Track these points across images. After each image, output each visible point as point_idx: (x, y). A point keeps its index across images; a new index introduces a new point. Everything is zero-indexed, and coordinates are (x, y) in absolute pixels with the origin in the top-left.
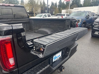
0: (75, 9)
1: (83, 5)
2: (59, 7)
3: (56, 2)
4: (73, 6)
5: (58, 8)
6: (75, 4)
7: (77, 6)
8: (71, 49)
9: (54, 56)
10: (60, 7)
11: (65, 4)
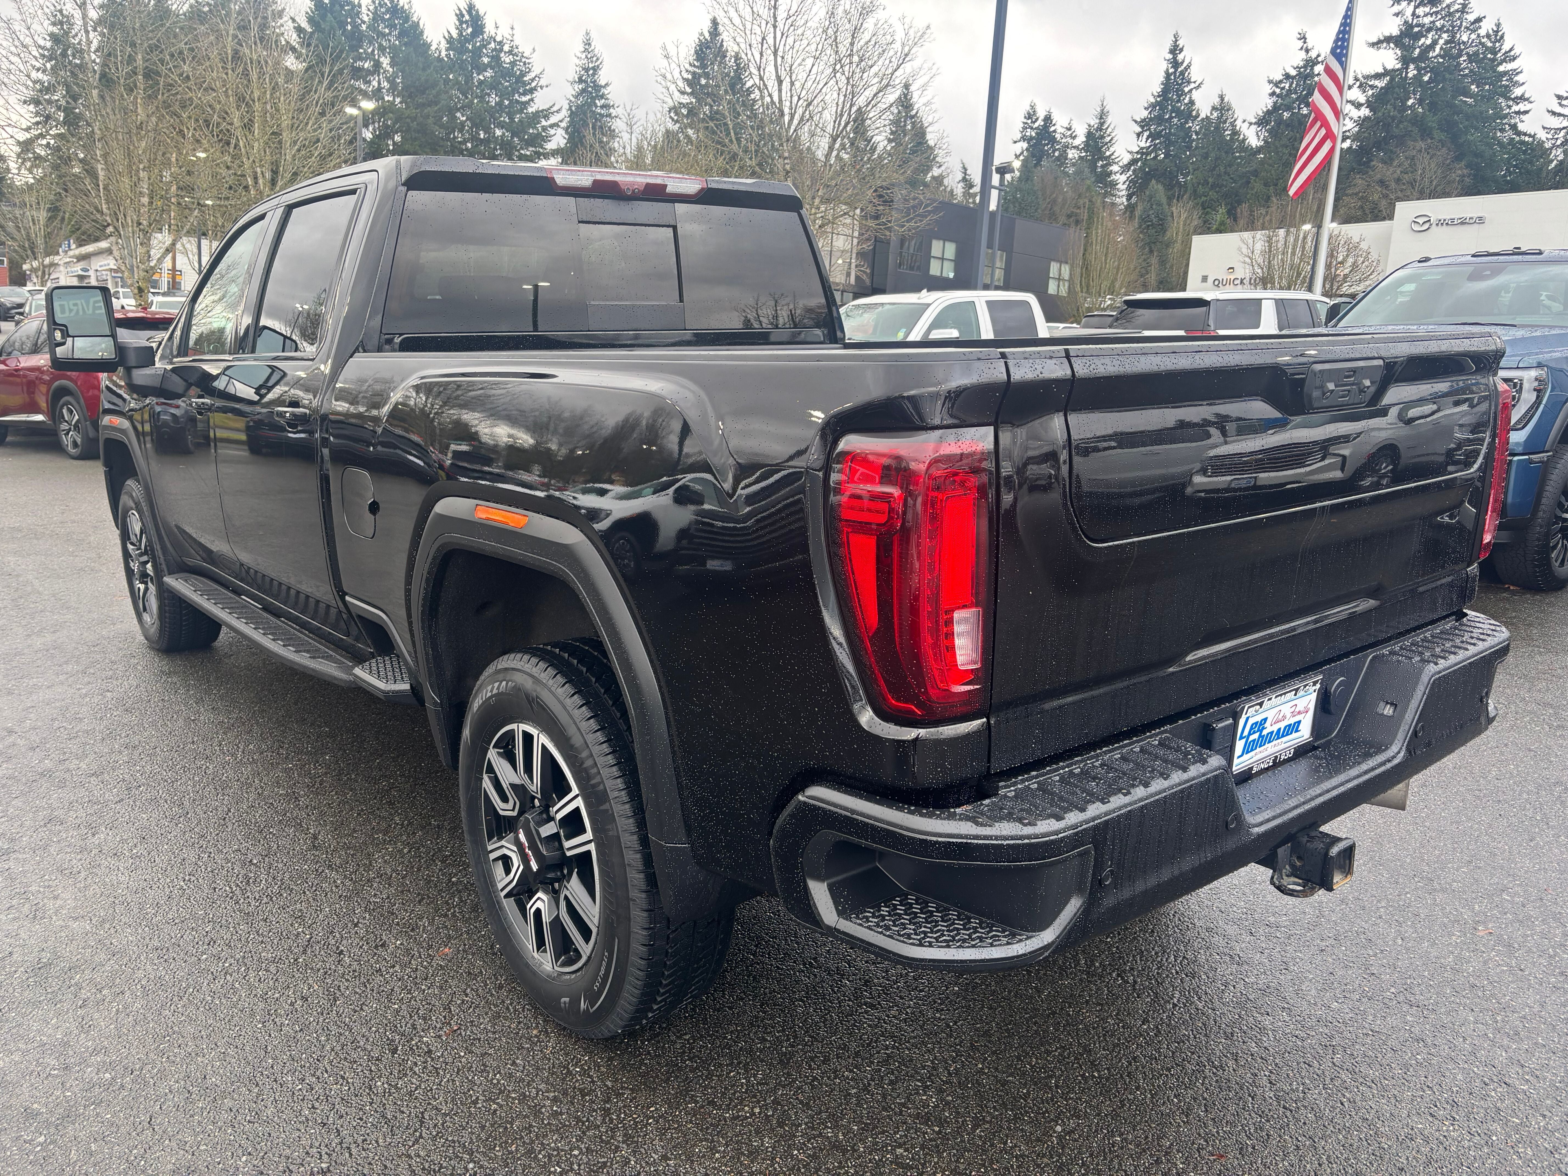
0: (1424, 225)
1: (1558, 155)
2: (1138, 186)
3: (1102, 116)
4: (1380, 170)
5: (1121, 200)
6: (1425, 133)
7: (1460, 171)
8: (1431, 668)
9: (1251, 715)
10: (1157, 187)
11: (1253, 138)
